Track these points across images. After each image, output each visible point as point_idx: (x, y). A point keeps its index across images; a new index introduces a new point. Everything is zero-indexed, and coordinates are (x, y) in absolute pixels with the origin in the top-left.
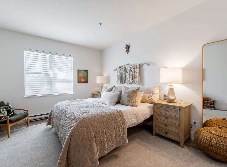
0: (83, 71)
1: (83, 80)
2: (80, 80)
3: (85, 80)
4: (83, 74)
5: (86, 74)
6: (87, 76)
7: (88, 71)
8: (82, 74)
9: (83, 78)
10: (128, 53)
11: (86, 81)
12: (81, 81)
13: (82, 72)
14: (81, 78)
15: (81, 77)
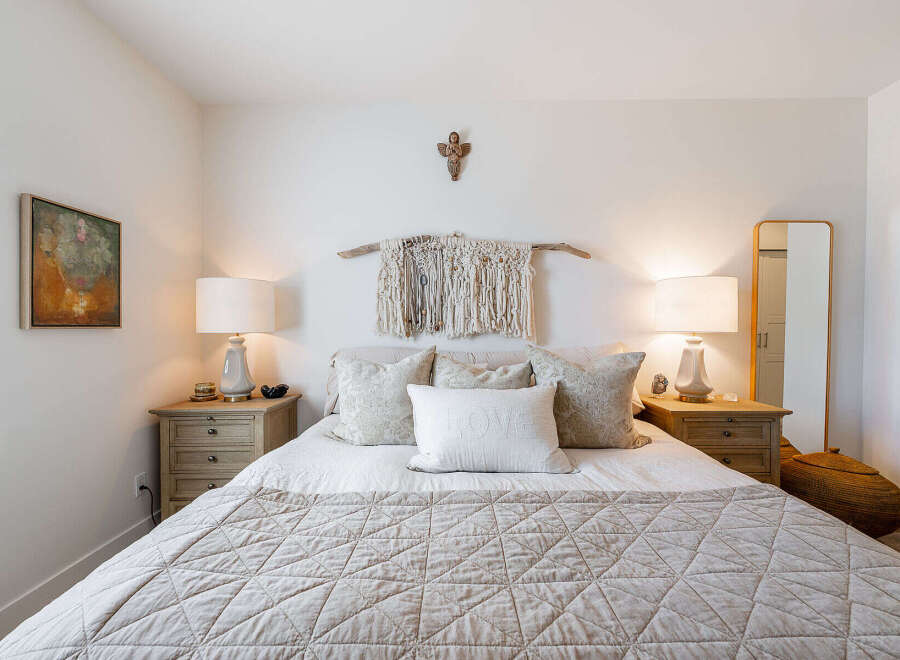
0: (82, 223)
1: (80, 306)
2: (47, 301)
3: (102, 304)
4: (77, 241)
5: (101, 252)
6: (114, 272)
7: (119, 225)
8: (73, 248)
9: (81, 287)
10: (455, 177)
11: (107, 316)
12: (64, 307)
13: (76, 229)
14: (57, 286)
15: (67, 271)
